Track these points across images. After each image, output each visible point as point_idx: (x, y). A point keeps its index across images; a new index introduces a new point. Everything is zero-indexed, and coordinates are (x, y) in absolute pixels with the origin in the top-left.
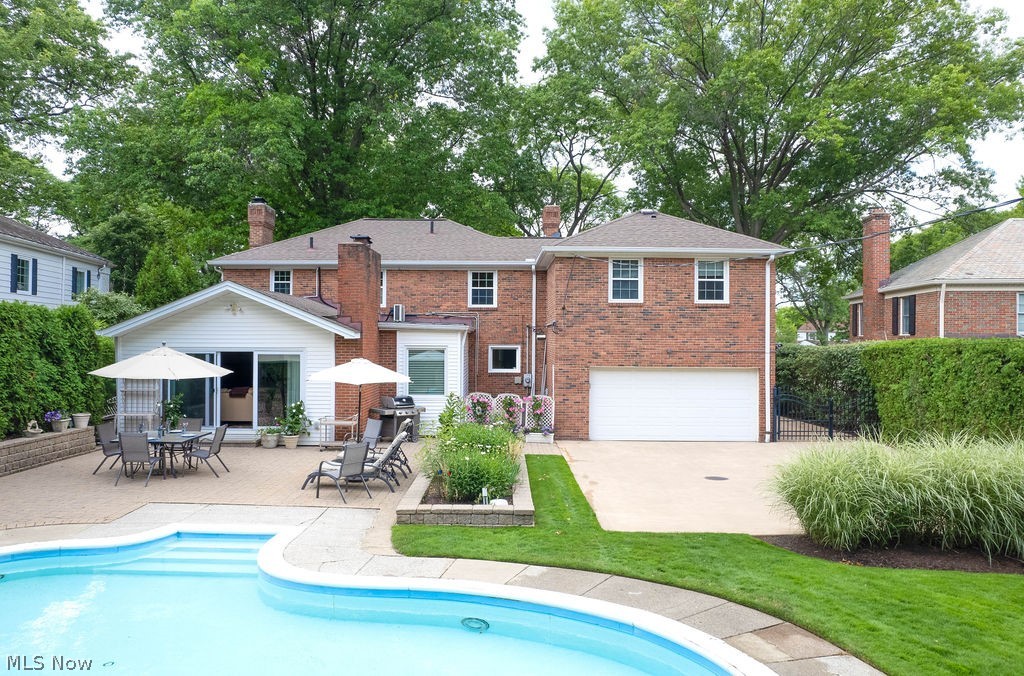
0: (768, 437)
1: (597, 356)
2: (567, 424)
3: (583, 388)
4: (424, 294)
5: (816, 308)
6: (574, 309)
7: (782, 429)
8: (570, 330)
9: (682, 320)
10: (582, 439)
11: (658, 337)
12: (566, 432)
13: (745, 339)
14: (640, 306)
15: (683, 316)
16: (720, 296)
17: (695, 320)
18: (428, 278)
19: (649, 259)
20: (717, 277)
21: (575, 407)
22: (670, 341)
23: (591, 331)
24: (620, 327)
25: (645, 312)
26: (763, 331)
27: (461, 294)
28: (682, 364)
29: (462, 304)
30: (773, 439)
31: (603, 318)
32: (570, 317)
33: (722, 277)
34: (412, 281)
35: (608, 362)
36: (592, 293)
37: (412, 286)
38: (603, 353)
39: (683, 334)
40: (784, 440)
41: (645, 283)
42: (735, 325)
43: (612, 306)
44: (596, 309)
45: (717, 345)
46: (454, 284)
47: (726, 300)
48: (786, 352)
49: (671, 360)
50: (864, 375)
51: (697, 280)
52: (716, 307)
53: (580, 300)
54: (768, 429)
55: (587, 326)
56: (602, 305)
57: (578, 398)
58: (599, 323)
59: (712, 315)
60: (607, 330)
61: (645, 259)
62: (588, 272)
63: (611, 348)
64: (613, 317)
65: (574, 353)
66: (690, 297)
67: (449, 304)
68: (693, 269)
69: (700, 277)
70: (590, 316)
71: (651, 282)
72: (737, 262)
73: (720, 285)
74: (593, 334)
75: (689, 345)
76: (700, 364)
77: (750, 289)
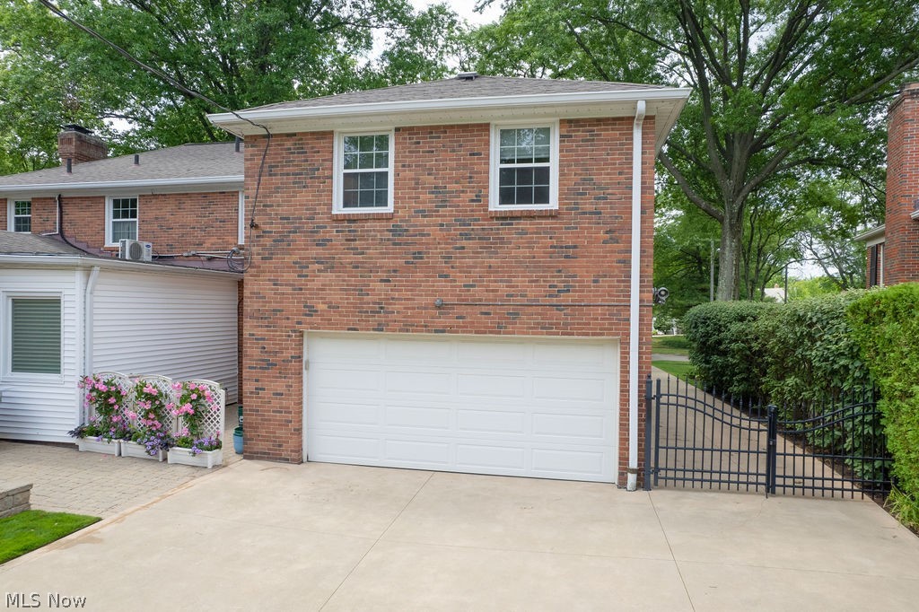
0: (632, 478)
1: (311, 311)
2: (263, 432)
3: (293, 368)
4: (182, 226)
5: (851, 274)
6: (274, 228)
7: (662, 464)
8: (267, 265)
9: (464, 243)
10: (286, 460)
11: (419, 276)
12: (261, 446)
13: (588, 279)
14: (388, 218)
15: (467, 236)
16: (543, 197)
17: (490, 243)
18: (188, 204)
19: (405, 129)
20: (538, 160)
21: (275, 403)
22: (441, 284)
23: (301, 266)
24: (351, 258)
25: (396, 231)
26: (627, 263)
27: (229, 226)
28: (464, 329)
29: (230, 239)
30: (642, 484)
31: (322, 243)
32: (268, 241)
33: (547, 160)
34: (169, 209)
35: (329, 324)
36: (304, 197)
37: (168, 216)
38: (322, 307)
39: (466, 270)
40: (666, 487)
41: (397, 174)
42: (568, 252)
43: (339, 219)
44: (309, 226)
45: (532, 292)
46: (220, 211)
47: (553, 204)
48: (745, 313)
49: (443, 321)
50: (854, 356)
51: (495, 167)
52: (530, 216)
53: (283, 210)
54: (633, 464)
55: (295, 258)
56: (321, 219)
57: (280, 386)
58: (315, 252)
59: (524, 232)
60: (329, 265)
61: (397, 130)
62: (298, 158)
63: (335, 297)
64: (339, 240)
65: (274, 306)
66: (480, 198)
67: (214, 240)
68: (487, 143)
69: (502, 161)
70: (300, 239)
71: (408, 173)
72: (576, 126)
73: (544, 175)
74: (305, 272)
75: (478, 292)
76: (498, 329)
77: (603, 179)
